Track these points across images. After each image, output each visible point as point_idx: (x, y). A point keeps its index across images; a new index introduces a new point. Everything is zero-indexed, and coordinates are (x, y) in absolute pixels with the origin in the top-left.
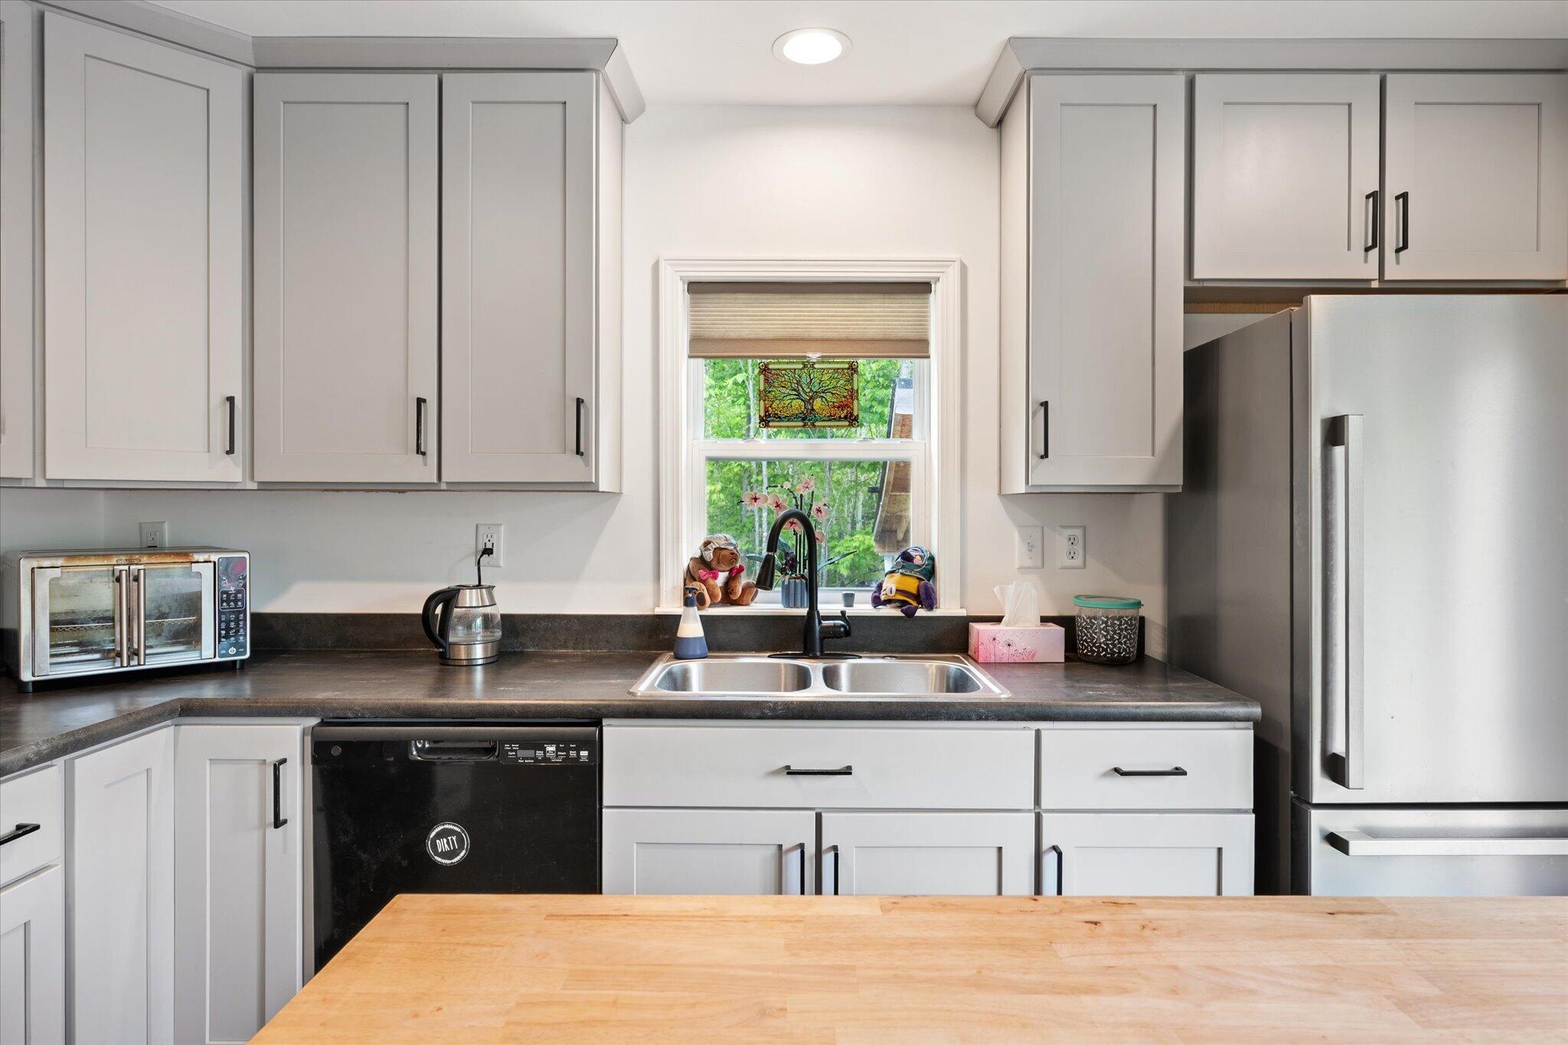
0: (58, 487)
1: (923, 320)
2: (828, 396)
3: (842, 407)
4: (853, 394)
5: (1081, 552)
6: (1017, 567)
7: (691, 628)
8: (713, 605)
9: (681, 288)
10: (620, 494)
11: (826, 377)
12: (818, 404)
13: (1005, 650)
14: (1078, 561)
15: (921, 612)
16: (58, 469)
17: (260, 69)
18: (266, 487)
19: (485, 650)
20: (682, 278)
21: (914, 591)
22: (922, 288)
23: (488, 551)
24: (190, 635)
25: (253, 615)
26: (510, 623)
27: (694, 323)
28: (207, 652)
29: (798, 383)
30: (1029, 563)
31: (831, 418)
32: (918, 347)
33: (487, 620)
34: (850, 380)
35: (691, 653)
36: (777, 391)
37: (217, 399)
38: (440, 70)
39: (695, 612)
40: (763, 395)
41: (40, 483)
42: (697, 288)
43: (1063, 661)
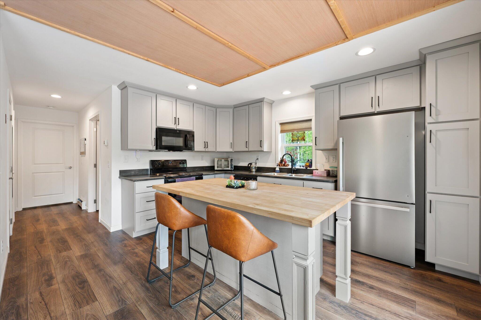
0: (218, 152)
1: (311, 124)
2: (301, 137)
3: (303, 138)
4: (304, 136)
5: (335, 160)
6: (324, 162)
7: (278, 169)
8: (282, 166)
9: (279, 124)
10: (271, 152)
11: (301, 134)
12: (299, 138)
13: (317, 174)
14: (335, 161)
15: (308, 168)
16: (217, 150)
17: (235, 108)
18: (235, 152)
19: (255, 170)
20: (279, 123)
21: (308, 165)
22: (310, 120)
23: (258, 159)
24: (228, 167)
25: (234, 166)
26: (258, 167)
27: (281, 129)
28: (230, 169)
29: (297, 135)
30: (326, 161)
31: (301, 140)
32: (310, 129)
33: (255, 167)
34: (304, 134)
35: (277, 172)
36: (294, 137)
37: (230, 143)
38: (249, 105)
39: (278, 167)
40: (292, 137)
41: (216, 152)
42: (282, 124)
43: (326, 176)
